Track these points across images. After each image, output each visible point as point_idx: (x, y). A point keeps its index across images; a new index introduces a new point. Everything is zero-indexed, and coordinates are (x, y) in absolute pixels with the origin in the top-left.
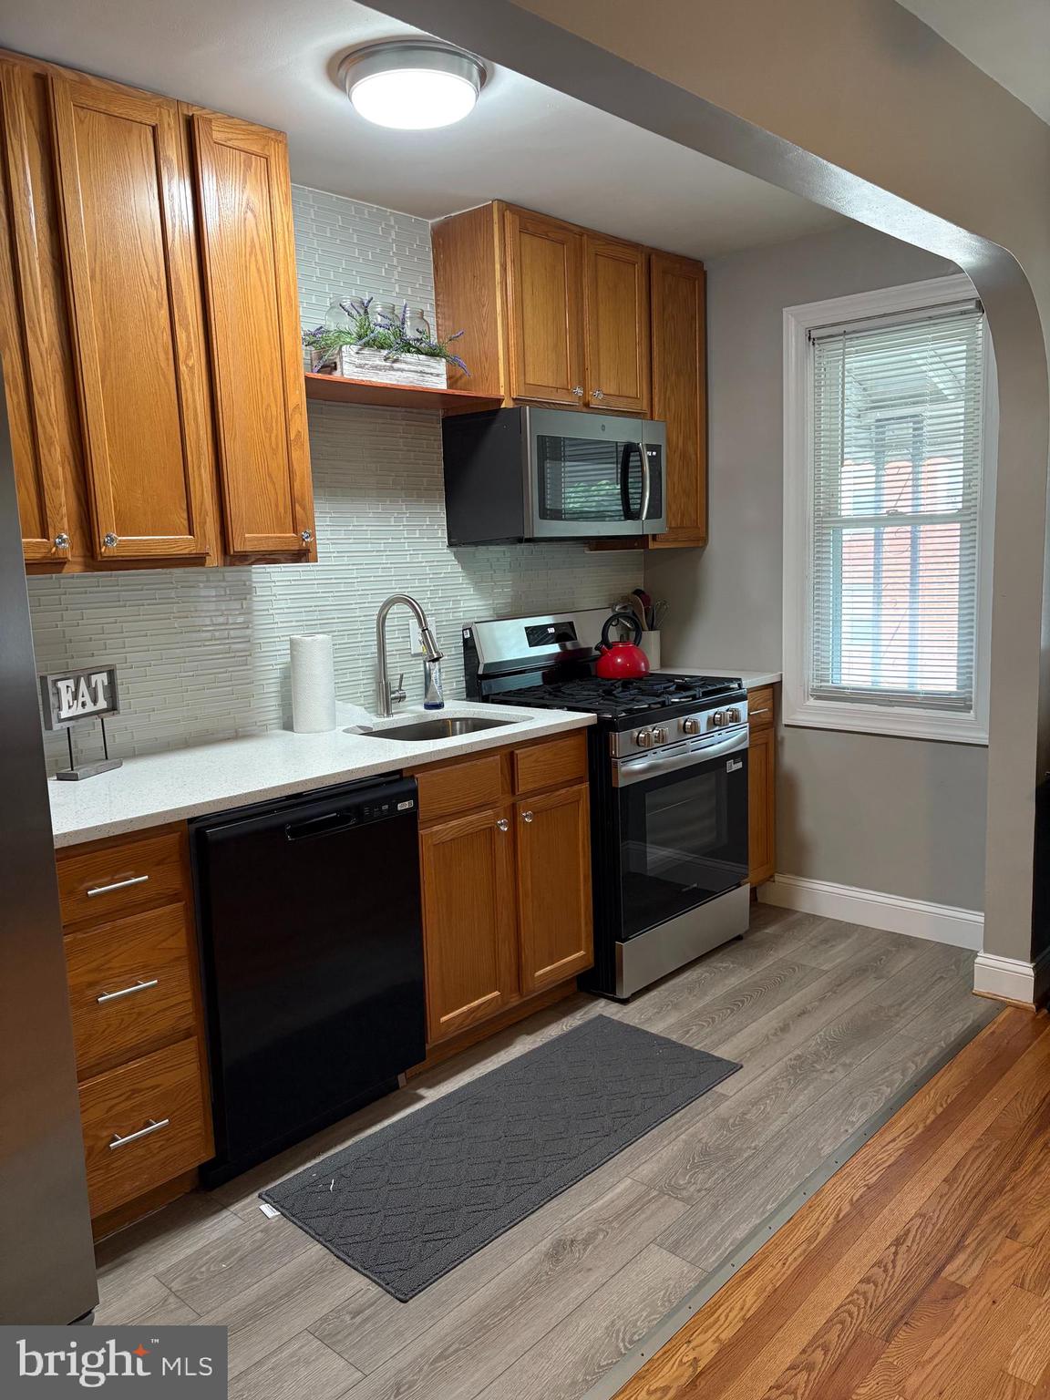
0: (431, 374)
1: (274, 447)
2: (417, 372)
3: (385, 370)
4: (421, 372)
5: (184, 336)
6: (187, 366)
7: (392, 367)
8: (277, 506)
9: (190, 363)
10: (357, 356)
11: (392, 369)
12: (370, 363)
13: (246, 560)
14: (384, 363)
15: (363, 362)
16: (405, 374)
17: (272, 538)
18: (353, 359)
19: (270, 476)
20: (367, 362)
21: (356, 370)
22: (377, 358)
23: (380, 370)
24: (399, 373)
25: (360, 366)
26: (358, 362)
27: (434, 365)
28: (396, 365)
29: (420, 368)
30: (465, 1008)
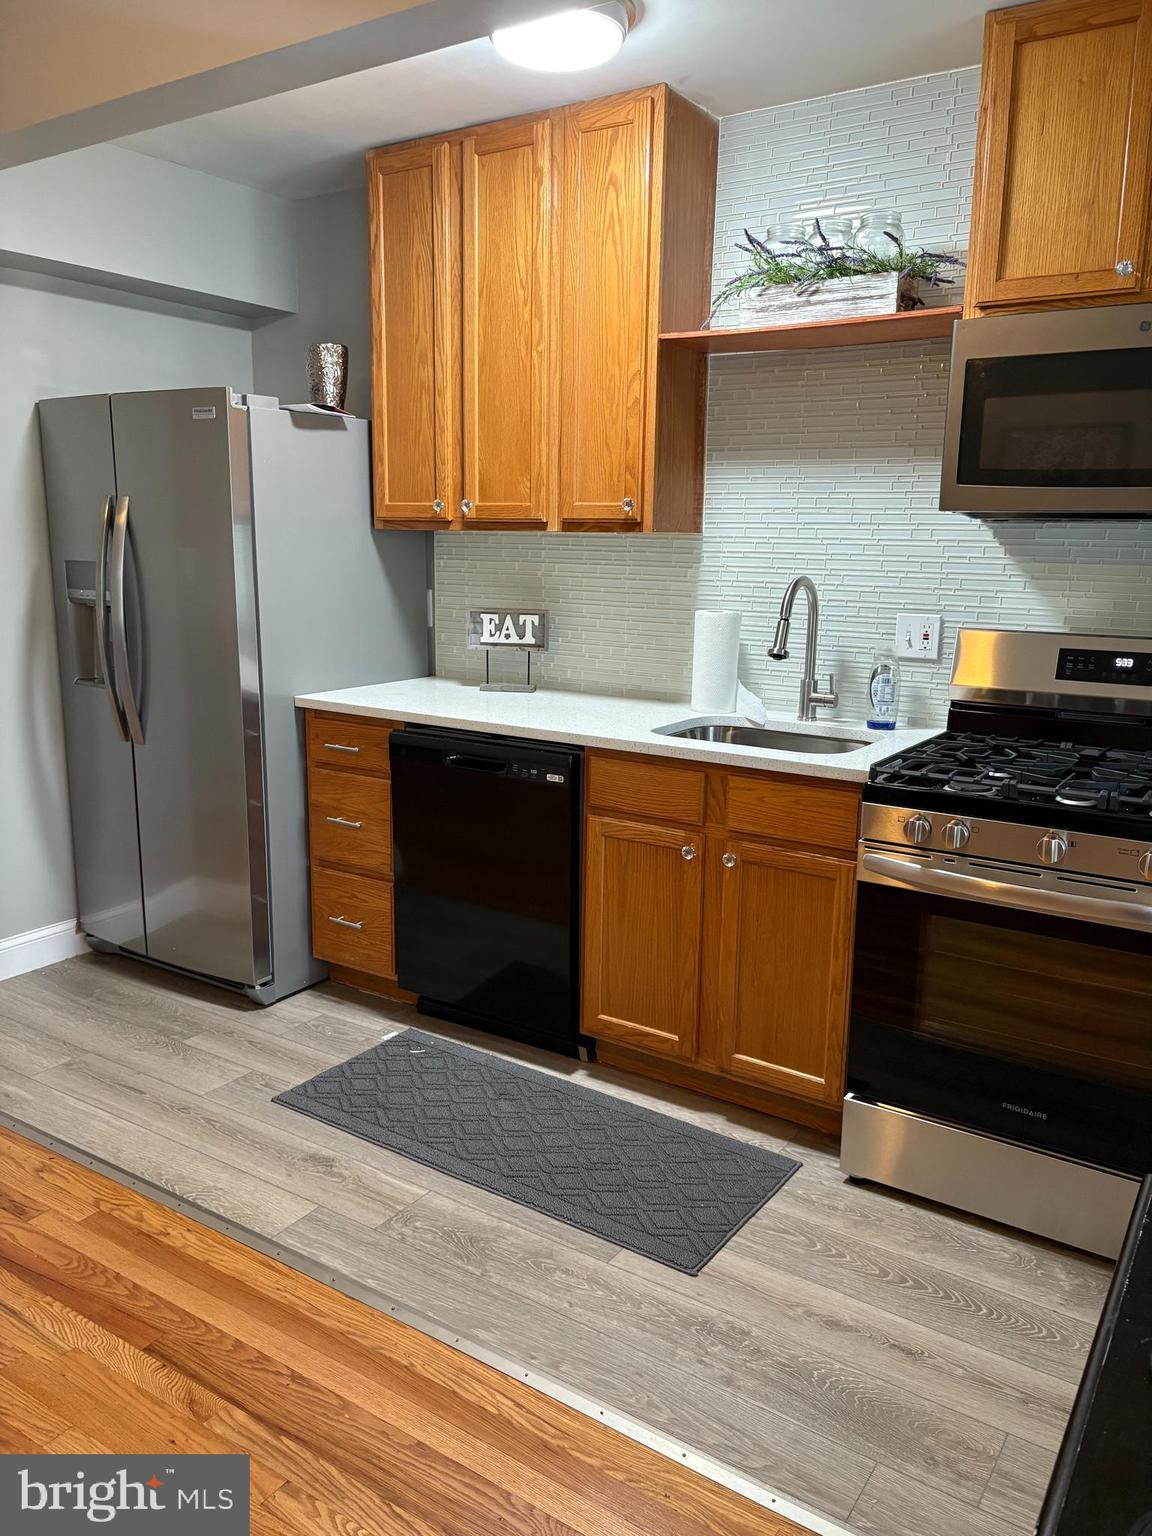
0: (871, 297)
1: (615, 416)
2: (847, 300)
3: (798, 307)
4: (855, 298)
5: (537, 326)
6: (537, 352)
7: (808, 301)
8: (611, 475)
9: (540, 350)
10: (759, 299)
11: (809, 303)
12: (778, 303)
13: (582, 527)
14: (797, 299)
15: (767, 304)
16: (826, 307)
17: (600, 506)
18: (754, 303)
19: (607, 445)
20: (772, 303)
21: (755, 315)
22: (788, 295)
23: (790, 309)
24: (819, 307)
25: (762, 310)
26: (759, 305)
27: (879, 284)
28: (814, 298)
29: (852, 294)
30: (631, 1024)
